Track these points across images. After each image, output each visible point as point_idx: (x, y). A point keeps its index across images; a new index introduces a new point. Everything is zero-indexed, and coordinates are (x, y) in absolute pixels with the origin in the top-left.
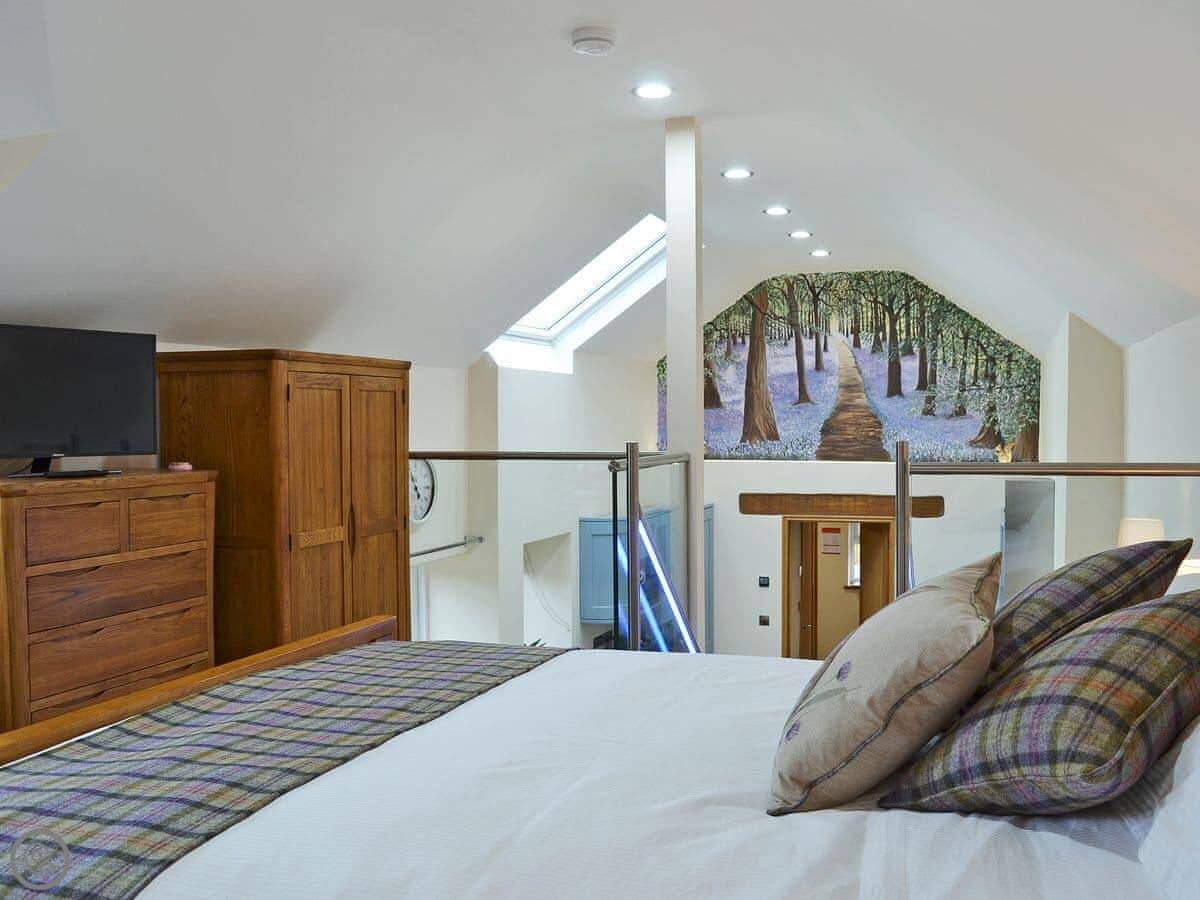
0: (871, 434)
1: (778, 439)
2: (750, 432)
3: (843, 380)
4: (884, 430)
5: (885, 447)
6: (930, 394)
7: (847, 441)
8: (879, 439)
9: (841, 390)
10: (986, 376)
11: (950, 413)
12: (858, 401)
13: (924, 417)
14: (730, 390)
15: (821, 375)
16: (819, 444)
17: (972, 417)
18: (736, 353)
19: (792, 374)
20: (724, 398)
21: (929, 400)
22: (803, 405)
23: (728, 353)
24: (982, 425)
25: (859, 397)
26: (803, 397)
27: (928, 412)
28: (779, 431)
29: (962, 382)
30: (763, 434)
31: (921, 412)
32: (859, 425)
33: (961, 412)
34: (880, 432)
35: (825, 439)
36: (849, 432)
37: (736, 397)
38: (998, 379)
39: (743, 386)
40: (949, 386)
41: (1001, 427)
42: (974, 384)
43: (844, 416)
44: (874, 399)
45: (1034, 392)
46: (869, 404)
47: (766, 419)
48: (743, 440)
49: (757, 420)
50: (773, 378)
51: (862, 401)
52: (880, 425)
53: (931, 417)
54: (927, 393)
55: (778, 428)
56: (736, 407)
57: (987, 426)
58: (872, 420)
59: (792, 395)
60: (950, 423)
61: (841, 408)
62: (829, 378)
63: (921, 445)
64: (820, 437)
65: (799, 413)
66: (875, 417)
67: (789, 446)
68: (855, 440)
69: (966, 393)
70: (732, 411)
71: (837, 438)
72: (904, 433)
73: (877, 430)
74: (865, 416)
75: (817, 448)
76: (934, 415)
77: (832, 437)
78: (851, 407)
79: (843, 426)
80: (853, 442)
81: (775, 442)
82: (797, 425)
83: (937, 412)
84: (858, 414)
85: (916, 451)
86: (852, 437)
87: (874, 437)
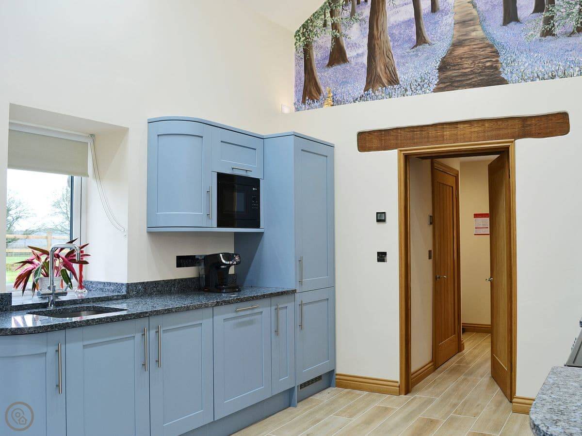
0: (488, 64)
1: (398, 83)
2: (372, 81)
3: (457, 17)
4: (501, 59)
5: (503, 75)
6: (547, 14)
7: (465, 74)
8: (496, 68)
9: (457, 26)
11: (572, 31)
12: (474, 34)
13: (543, 38)
14: (355, 46)
15: (437, 16)
16: (436, 82)
18: (359, 12)
19: (409, 20)
20: (350, 54)
21: (548, 21)
22: (421, 47)
23: (353, 13)
25: (474, 30)
26: (421, 39)
27: (548, 33)
28: (399, 76)
30: (385, 81)
31: (539, 35)
32: (476, 57)
34: (497, 61)
35: (443, 76)
36: (466, 66)
37: (360, 51)
39: (366, 41)
40: (568, 3)
43: (460, 51)
44: (490, 30)
46: (484, 36)
47: (386, 66)
48: (366, 89)
49: (378, 69)
50: (393, 27)
51: (478, 33)
52: (496, 54)
53: (549, 38)
54: (546, 14)
55: (398, 72)
56: (360, 60)
58: (489, 50)
59: (410, 40)
60: (572, 40)
61: (457, 44)
62: (444, 18)
63: (541, 68)
64: (437, 75)
65: (417, 55)
66: (491, 46)
67: (408, 88)
68: (472, 72)
70: (357, 64)
71: (455, 73)
72: (523, 58)
73: (494, 60)
74: (481, 48)
75: (435, 86)
76: (554, 35)
77: (449, 73)
78: (467, 41)
79: (460, 61)
80: (470, 75)
81: (395, 86)
82: (415, 67)
83: (557, 31)
84: (475, 47)
85: (536, 75)
86: (469, 70)
87: (491, 67)
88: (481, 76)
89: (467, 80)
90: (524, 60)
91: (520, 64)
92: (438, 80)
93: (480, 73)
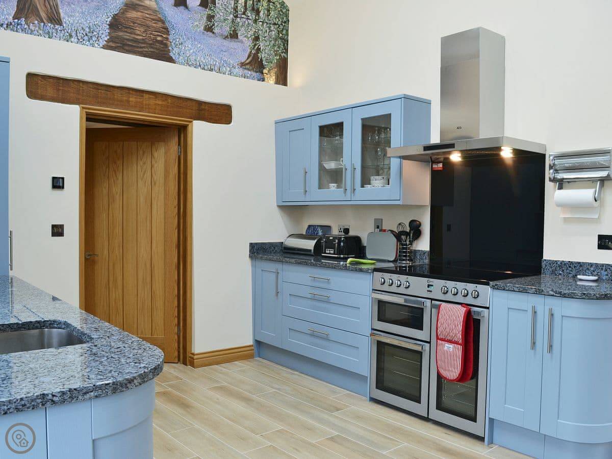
0: (159, 38)
1: (61, 24)
2: (26, 9)
4: (171, 37)
5: (171, 54)
6: (210, 12)
7: (136, 41)
8: (166, 45)
10: (253, 9)
11: (226, 35)
12: (147, 3)
13: (205, 32)
16: (106, 39)
17: (242, 42)
21: (210, 18)
24: (249, 51)
27: (209, 29)
28: (62, 15)
29: (235, 9)
30: (43, 15)
31: (203, 28)
32: (148, 27)
33: (234, 36)
34: (167, 39)
35: (113, 34)
36: (138, 32)
38: (261, 14)
40: (225, 9)
41: (262, 55)
42: (244, 13)
43: (133, 14)
44: (163, 5)
45: (284, 32)
46: (157, 9)
51: (152, 4)
52: (167, 31)
53: (210, 34)
54: (208, 12)
55: (61, 11)
57: (253, 52)
58: (160, 25)
60: (225, 43)
61: (131, 5)
63: (202, 59)
64: (108, 31)
66: (163, 23)
67: (74, 34)
68: (143, 41)
69: (238, 19)
71: (127, 36)
72: (189, 44)
73: (164, 36)
74: (154, 20)
75: (105, 43)
76: (213, 33)
77: (121, 34)
78: (141, 8)
79: (132, 24)
80: (142, 43)
81: (57, 27)
82: (83, 13)
83: (216, 30)
84: (147, 16)
85: (198, 63)
86: (141, 37)
87: (161, 42)
88: (152, 48)
89: (138, 47)
90: (190, 46)
91: (187, 49)
92: (108, 37)
93: (151, 44)
